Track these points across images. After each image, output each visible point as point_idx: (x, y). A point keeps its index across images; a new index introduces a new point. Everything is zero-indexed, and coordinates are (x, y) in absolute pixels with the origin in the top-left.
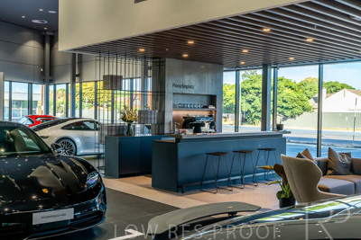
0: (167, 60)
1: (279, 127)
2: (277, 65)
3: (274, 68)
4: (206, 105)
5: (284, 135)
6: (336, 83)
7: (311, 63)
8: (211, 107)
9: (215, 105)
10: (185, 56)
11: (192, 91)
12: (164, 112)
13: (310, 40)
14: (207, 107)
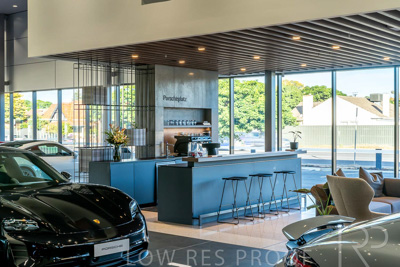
0: (157, 67)
1: (294, 146)
2: (281, 72)
3: (278, 74)
4: (199, 121)
5: (299, 156)
6: (323, 87)
7: (323, 69)
8: (206, 124)
9: (210, 122)
10: (182, 62)
11: (185, 105)
12: (154, 132)
13: (336, 47)
14: (201, 124)
